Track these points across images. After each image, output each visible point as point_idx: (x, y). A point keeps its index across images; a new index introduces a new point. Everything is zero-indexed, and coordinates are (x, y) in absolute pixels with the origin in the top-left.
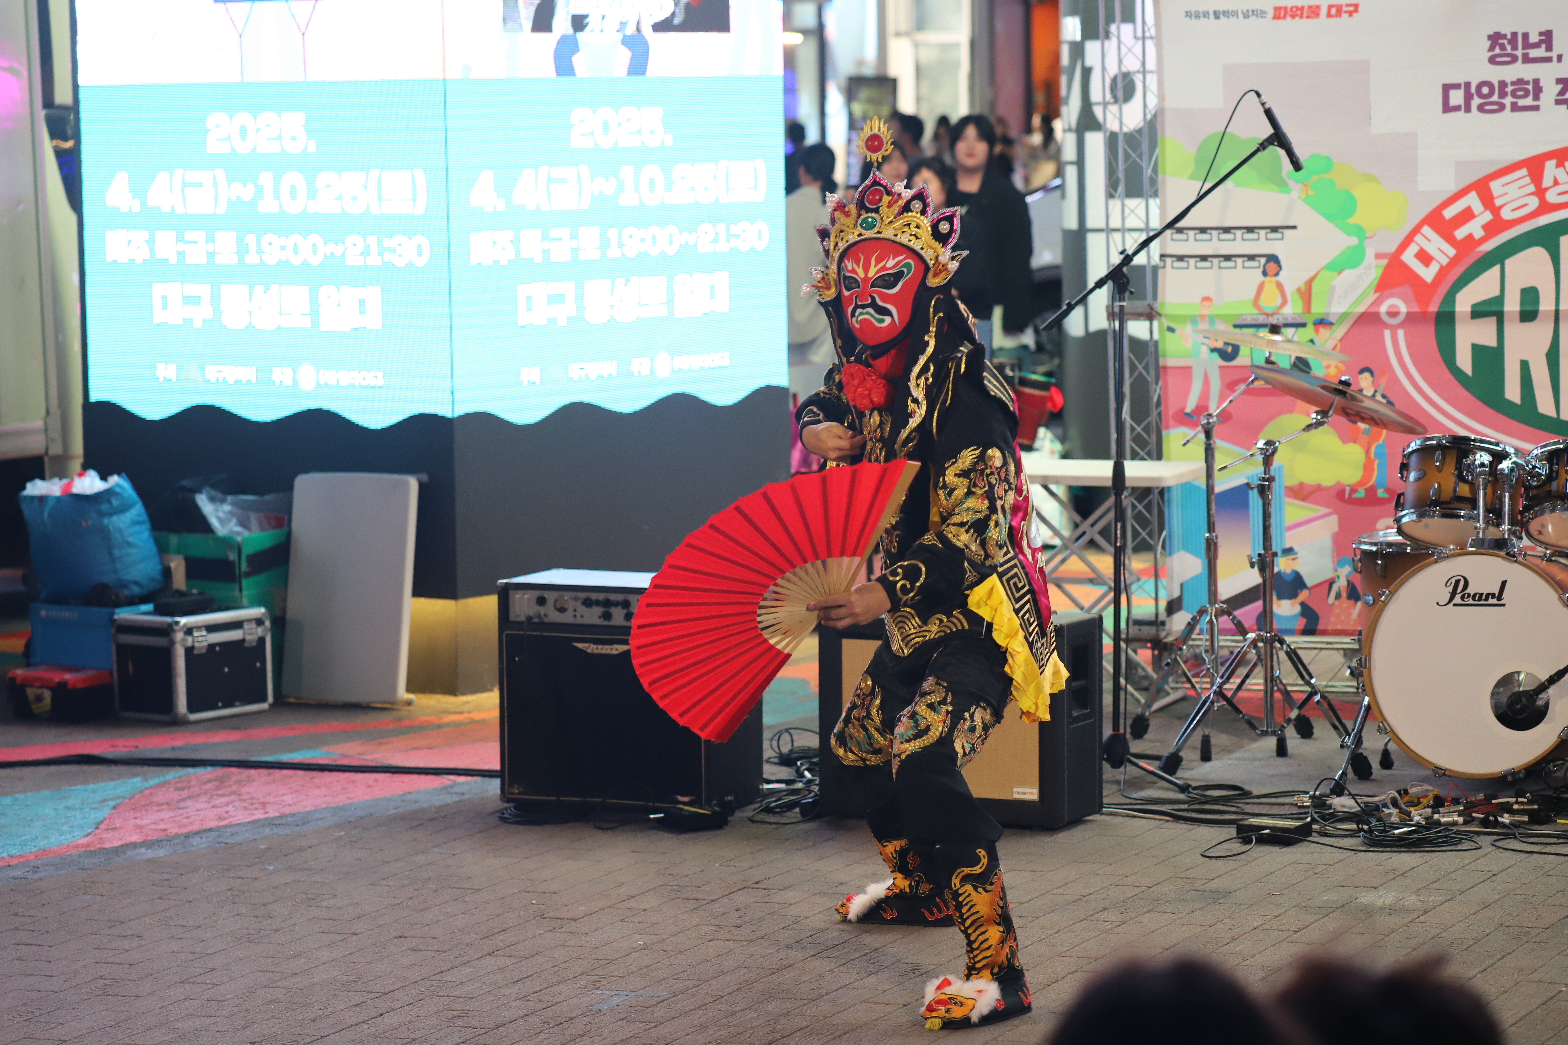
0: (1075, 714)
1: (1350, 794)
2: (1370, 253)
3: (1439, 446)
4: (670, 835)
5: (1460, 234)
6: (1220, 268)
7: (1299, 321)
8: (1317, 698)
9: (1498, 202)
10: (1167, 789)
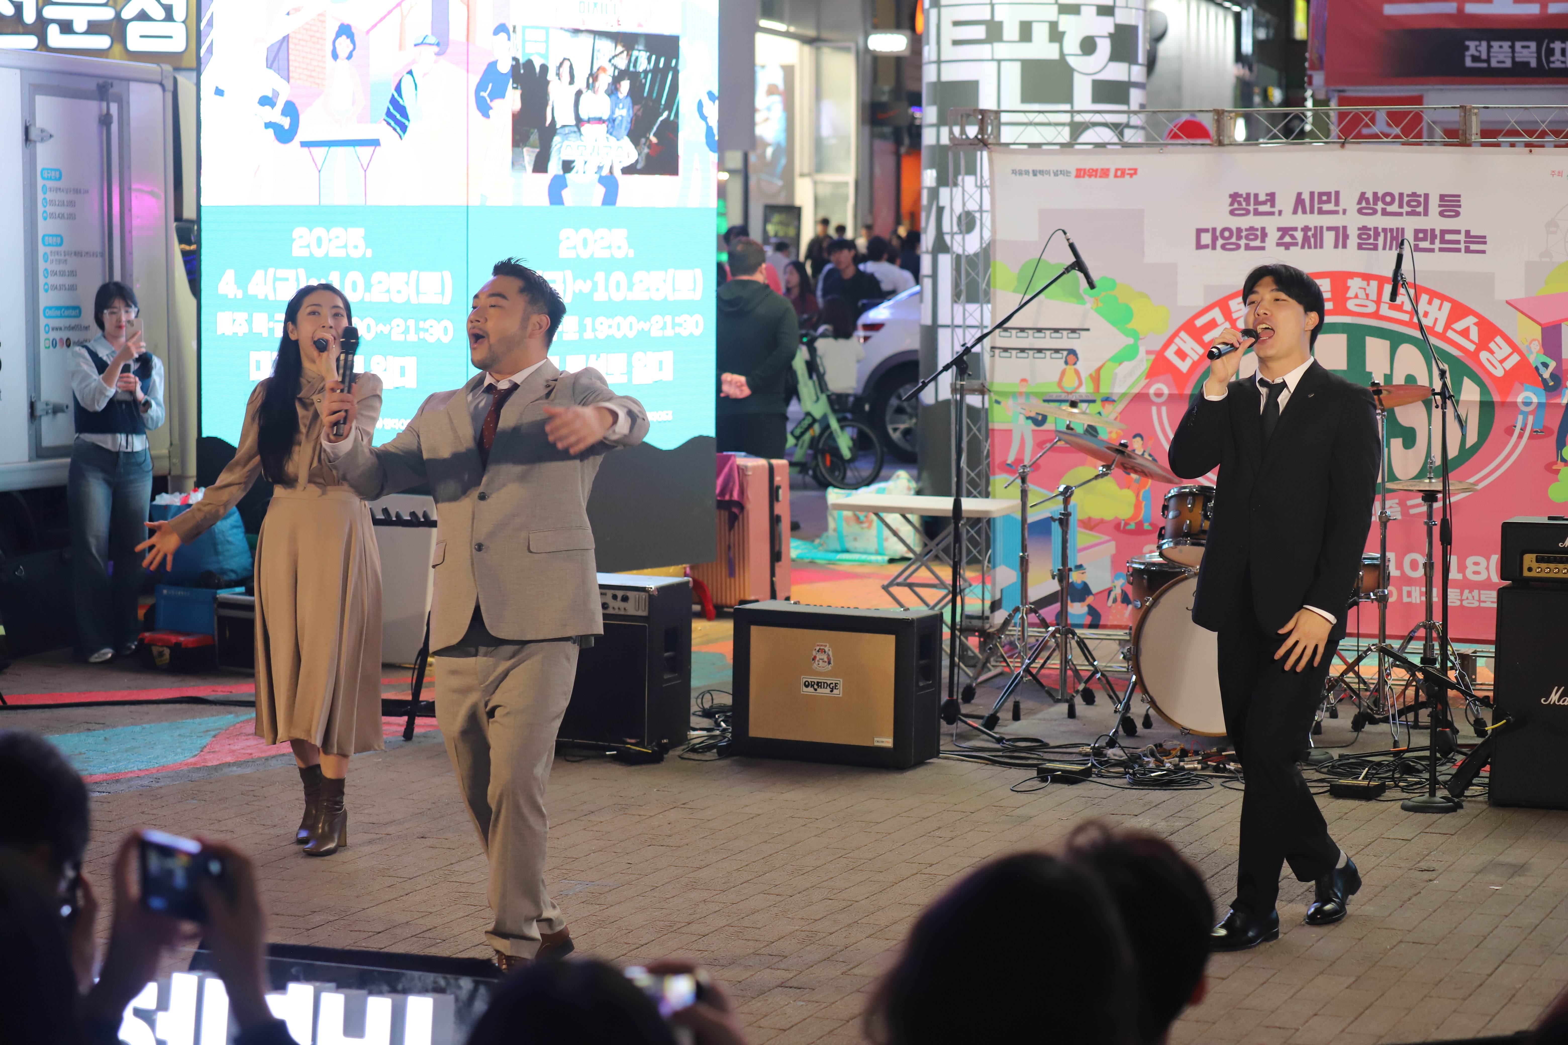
0: (921, 684)
1: (1120, 746)
2: (1142, 350)
3: (1191, 493)
4: (621, 767)
5: (1207, 338)
6: (1034, 358)
8: (1099, 675)
9: (1235, 316)
10: (988, 741)
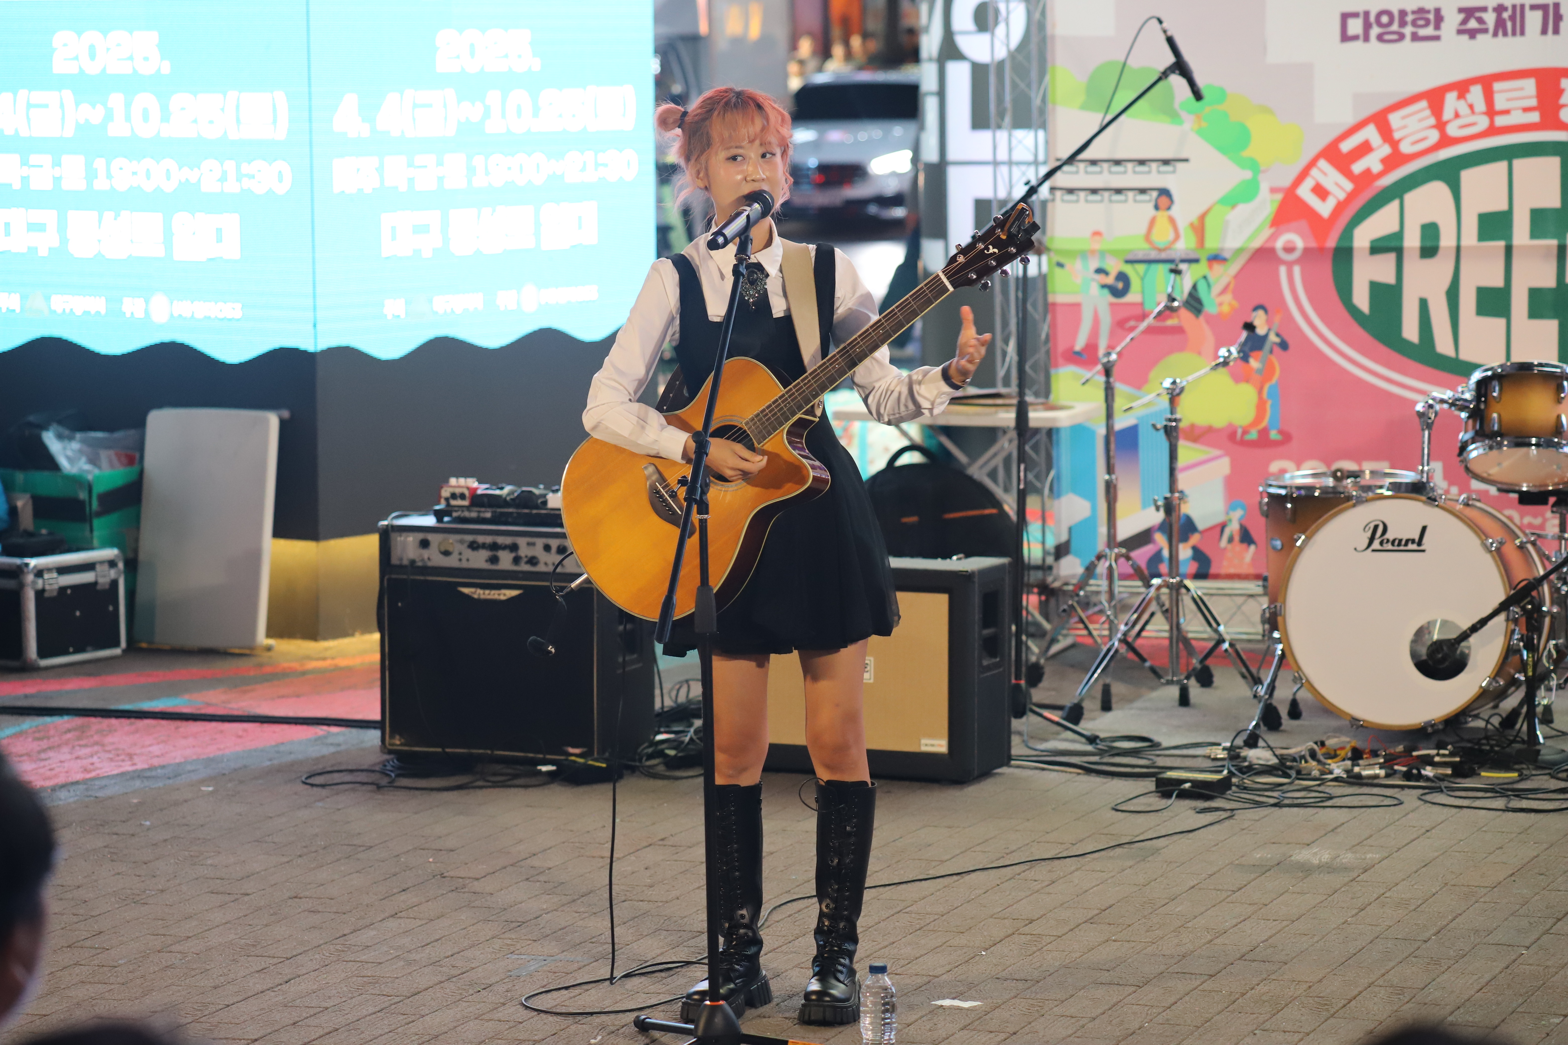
0: (985, 663)
1: (1266, 746)
2: (1264, 188)
4: (565, 789)
5: (1358, 168)
6: (1111, 201)
7: (1192, 256)
8: (1226, 646)
9: (1397, 135)
10: (1075, 740)
